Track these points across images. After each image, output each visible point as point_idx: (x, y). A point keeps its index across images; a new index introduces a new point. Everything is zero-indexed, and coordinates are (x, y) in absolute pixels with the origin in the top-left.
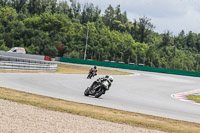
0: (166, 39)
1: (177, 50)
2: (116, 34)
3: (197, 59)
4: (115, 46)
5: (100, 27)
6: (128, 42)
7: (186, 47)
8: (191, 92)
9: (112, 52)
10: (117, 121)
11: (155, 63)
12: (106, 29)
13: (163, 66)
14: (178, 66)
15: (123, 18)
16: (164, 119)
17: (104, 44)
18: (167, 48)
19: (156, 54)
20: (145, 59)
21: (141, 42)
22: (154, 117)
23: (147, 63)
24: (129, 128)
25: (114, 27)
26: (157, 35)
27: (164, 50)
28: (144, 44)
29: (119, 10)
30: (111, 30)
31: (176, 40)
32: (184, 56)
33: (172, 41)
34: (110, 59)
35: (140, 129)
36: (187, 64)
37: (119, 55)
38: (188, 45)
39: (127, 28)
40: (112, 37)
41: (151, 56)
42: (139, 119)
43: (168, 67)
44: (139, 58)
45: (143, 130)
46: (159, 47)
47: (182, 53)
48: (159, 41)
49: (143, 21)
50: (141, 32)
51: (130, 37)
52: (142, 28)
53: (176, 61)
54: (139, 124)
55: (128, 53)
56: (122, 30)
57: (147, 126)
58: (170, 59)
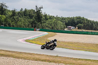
1: (20, 18)
8: (27, 38)
11: (9, 25)
13: (13, 26)
14: (20, 26)
16: (14, 52)
18: (15, 17)
19: (9, 21)
20: (4, 23)
22: (9, 51)
23: (5, 25)
26: (9, 11)
27: (13, 18)
28: (3, 16)
31: (19, 13)
32: (23, 20)
35: (3, 57)
36: (25, 25)
38: (25, 16)
41: (7, 22)
45: (4, 58)
48: (10, 14)
49: (2, 4)
50: (1, 10)
52: (2, 8)
53: (19, 23)
54: (2, 55)
57: (6, 56)
58: (16, 23)
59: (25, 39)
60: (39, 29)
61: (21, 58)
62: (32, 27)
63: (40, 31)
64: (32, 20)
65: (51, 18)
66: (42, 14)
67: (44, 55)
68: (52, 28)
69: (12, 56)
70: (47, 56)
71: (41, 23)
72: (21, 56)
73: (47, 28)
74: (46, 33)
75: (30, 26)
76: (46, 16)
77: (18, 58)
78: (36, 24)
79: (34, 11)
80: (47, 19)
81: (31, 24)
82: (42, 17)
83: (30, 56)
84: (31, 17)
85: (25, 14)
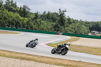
0: (36, 15)
1: (42, 21)
2: (11, 13)
3: (52, 25)
4: (11, 19)
5: (3, 10)
6: (18, 17)
7: (47, 19)
9: (9, 22)
11: (32, 28)
12: (6, 11)
13: (35, 29)
14: (43, 29)
15: (15, 5)
16: (36, 56)
17: (5, 18)
18: (37, 20)
19: (32, 23)
20: (26, 26)
21: (24, 17)
22: (31, 55)
23: (27, 28)
25: (10, 10)
26: (32, 13)
27: (36, 21)
28: (25, 18)
29: (12, 1)
31: (42, 16)
32: (46, 24)
33: (40, 17)
34: (8, 26)
35: (24, 61)
36: (47, 28)
37: (13, 24)
39: (17, 10)
40: (9, 15)
41: (29, 24)
43: (38, 29)
44: (23, 25)
46: (33, 19)
47: (45, 22)
48: (33, 16)
49: (25, 6)
50: (24, 12)
51: (18, 15)
52: (24, 10)
53: (42, 26)
55: (18, 23)
56: (14, 11)
57: (28, 59)
58: (39, 26)
59: (47, 43)
60: (62, 33)
61: (43, 62)
62: (55, 30)
64: (54, 23)
65: (75, 22)
66: (65, 18)
67: (66, 60)
68: (76, 32)
69: (34, 60)
70: (70, 60)
71: (64, 27)
72: (43, 60)
73: (70, 32)
74: (69, 37)
75: (53, 29)
76: (69, 19)
77: (40, 62)
78: (59, 27)
79: (57, 14)
80: (71, 23)
81: (54, 27)
82: (65, 21)
83: (52, 60)
84: (54, 20)
85: (48, 17)
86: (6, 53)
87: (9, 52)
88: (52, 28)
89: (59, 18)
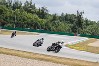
0: (55, 17)
1: (60, 23)
2: (30, 15)
3: (70, 27)
4: (29, 21)
5: (22, 11)
6: (36, 19)
8: (67, 43)
9: (28, 24)
10: (31, 58)
11: (50, 29)
12: (25, 12)
13: (53, 30)
14: (61, 31)
15: (33, 7)
17: (24, 20)
18: (55, 21)
19: (50, 25)
20: (44, 27)
22: (49, 56)
23: (45, 29)
24: (37, 61)
25: (29, 11)
26: (50, 15)
27: (54, 23)
28: (44, 20)
29: (31, 3)
30: (27, 13)
31: (60, 17)
32: (64, 25)
33: (58, 18)
34: (27, 27)
36: (65, 30)
37: (32, 26)
38: (66, 20)
39: (35, 12)
40: (28, 16)
41: (48, 26)
42: (42, 57)
43: (56, 31)
44: (41, 27)
45: (44, 62)
46: (51, 21)
47: (63, 24)
48: (51, 18)
49: (43, 8)
50: (42, 14)
51: (37, 16)
52: (43, 12)
53: (60, 28)
54: (42, 59)
55: (36, 24)
56: (33, 13)
57: (46, 60)
58: (57, 27)
61: (61, 63)
62: (73, 31)
63: (80, 36)
64: (72, 25)
65: (92, 23)
66: (83, 20)
67: (83, 61)
68: (93, 34)
69: (52, 61)
70: (87, 61)
71: (82, 28)
72: (61, 61)
73: (87, 34)
74: (86, 39)
75: (71, 30)
76: (87, 21)
77: (58, 63)
78: (76, 29)
79: (75, 15)
80: (88, 25)
81: (72, 29)
82: (82, 22)
83: (70, 61)
84: (72, 22)
85: (66, 18)
86: (24, 53)
87: (28, 52)
88: (69, 30)
89: (76, 20)
